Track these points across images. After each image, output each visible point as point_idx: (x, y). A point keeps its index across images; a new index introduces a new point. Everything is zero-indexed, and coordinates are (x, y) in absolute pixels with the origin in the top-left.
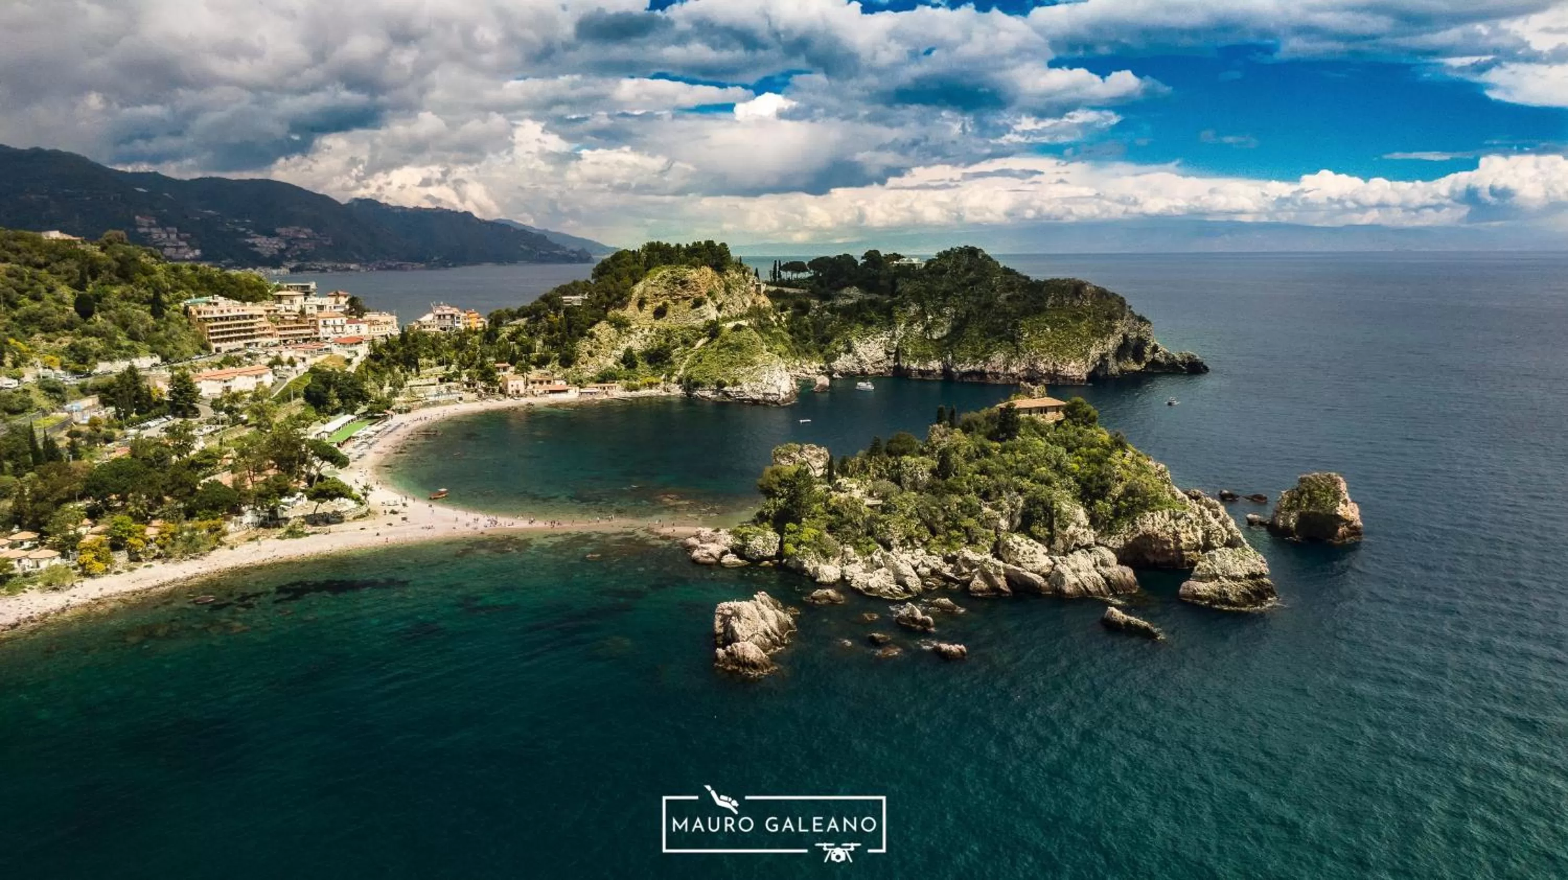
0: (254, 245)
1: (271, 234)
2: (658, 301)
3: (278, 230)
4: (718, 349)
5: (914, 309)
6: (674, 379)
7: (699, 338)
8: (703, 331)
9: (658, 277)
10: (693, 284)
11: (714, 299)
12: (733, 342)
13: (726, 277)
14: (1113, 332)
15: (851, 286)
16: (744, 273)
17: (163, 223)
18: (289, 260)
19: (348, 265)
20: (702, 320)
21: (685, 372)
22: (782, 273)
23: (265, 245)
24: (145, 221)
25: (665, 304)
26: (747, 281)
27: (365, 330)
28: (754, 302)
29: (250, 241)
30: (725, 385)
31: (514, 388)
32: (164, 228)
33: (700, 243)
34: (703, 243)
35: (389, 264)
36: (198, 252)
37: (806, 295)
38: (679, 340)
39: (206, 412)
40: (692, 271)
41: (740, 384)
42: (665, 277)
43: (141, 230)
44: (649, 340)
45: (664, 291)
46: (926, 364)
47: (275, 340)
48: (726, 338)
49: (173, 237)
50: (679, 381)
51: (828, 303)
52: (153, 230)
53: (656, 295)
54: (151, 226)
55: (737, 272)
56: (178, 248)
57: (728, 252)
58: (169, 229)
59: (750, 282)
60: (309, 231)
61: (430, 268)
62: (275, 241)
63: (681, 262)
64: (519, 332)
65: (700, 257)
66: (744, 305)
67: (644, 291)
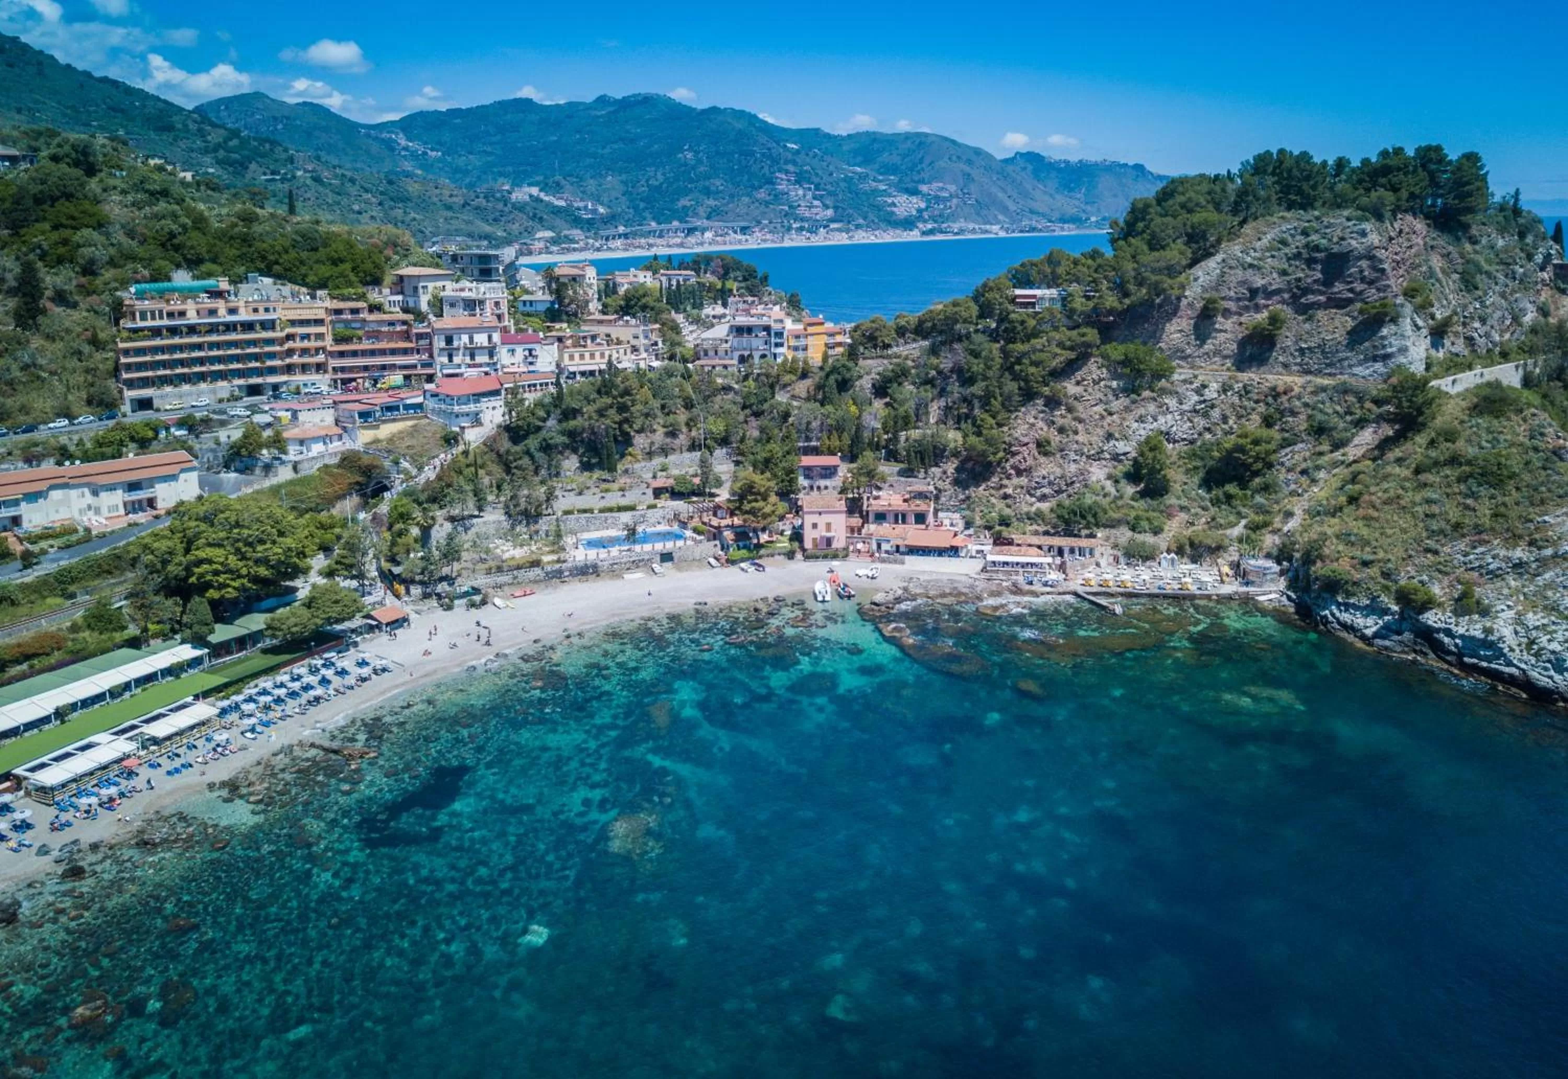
1: (914, 192)
2: (1257, 308)
4: (1417, 471)
6: (1270, 541)
7: (1360, 424)
8: (1377, 402)
9: (1265, 241)
10: (1364, 264)
11: (1423, 308)
12: (1471, 451)
13: (1468, 247)
16: (1522, 235)
20: (1379, 366)
21: (1305, 528)
25: (1274, 320)
26: (1530, 257)
28: (1544, 311)
30: (1428, 604)
31: (821, 532)
33: (1399, 151)
34: (1410, 152)
38: (1300, 423)
40: (1367, 226)
41: (1485, 612)
42: (1284, 243)
44: (1216, 414)
45: (1277, 282)
48: (1450, 436)
50: (1282, 555)
53: (1254, 292)
55: (1502, 231)
57: (1484, 179)
59: (1539, 258)
63: (1339, 203)
64: (900, 375)
65: (1395, 189)
66: (1516, 320)
67: (1221, 280)
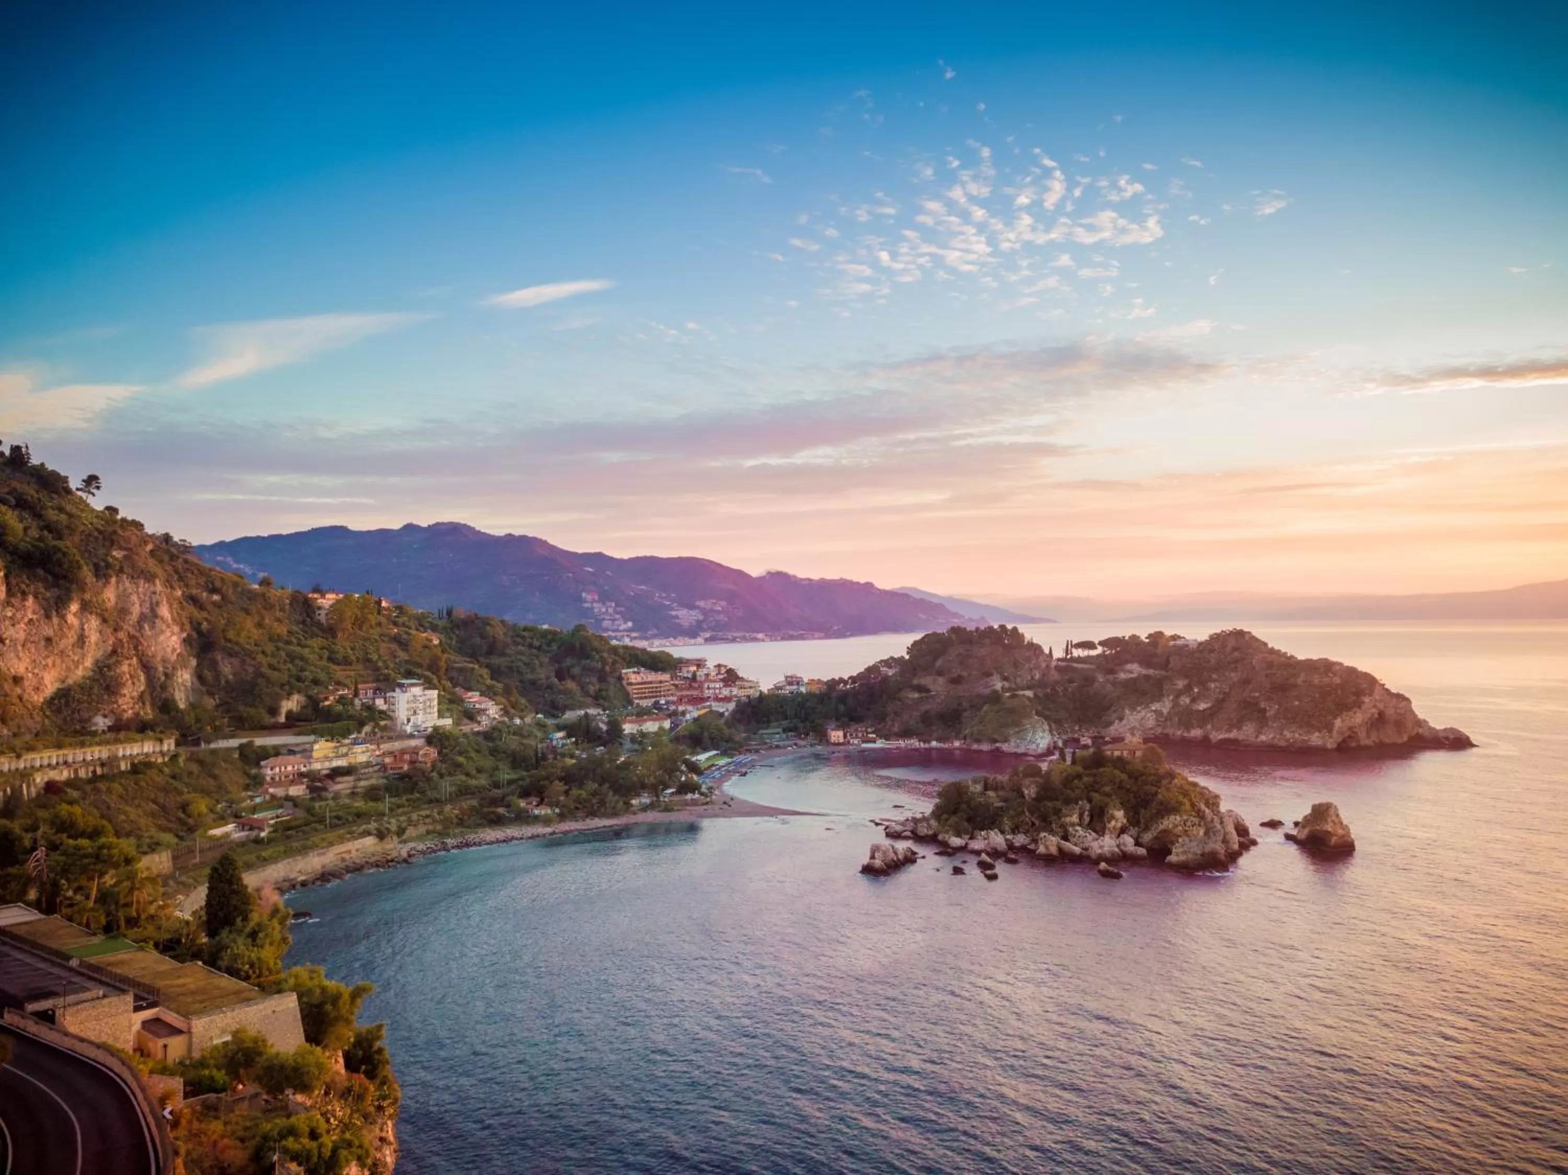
0: (677, 617)
1: (691, 607)
2: (953, 673)
3: (698, 603)
5: (1181, 684)
8: (988, 698)
9: (955, 654)
11: (1000, 672)
13: (1016, 654)
14: (1360, 707)
15: (1131, 662)
17: (604, 598)
18: (705, 630)
19: (755, 635)
20: (988, 689)
22: (1074, 650)
23: (686, 616)
24: (589, 597)
25: (960, 676)
27: (735, 691)
29: (674, 613)
32: (604, 604)
35: (791, 633)
36: (630, 624)
37: (1092, 670)
39: (628, 745)
40: (983, 649)
42: (960, 654)
43: (586, 605)
44: (944, 704)
46: (1189, 731)
47: (675, 699)
48: (1004, 704)
49: (611, 610)
51: (1111, 677)
52: (595, 605)
53: (952, 668)
54: (593, 601)
56: (614, 620)
58: (608, 604)
59: (1042, 659)
60: (724, 603)
61: (828, 637)
62: (693, 613)
66: (1032, 677)
